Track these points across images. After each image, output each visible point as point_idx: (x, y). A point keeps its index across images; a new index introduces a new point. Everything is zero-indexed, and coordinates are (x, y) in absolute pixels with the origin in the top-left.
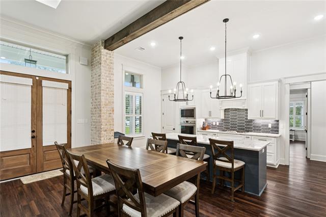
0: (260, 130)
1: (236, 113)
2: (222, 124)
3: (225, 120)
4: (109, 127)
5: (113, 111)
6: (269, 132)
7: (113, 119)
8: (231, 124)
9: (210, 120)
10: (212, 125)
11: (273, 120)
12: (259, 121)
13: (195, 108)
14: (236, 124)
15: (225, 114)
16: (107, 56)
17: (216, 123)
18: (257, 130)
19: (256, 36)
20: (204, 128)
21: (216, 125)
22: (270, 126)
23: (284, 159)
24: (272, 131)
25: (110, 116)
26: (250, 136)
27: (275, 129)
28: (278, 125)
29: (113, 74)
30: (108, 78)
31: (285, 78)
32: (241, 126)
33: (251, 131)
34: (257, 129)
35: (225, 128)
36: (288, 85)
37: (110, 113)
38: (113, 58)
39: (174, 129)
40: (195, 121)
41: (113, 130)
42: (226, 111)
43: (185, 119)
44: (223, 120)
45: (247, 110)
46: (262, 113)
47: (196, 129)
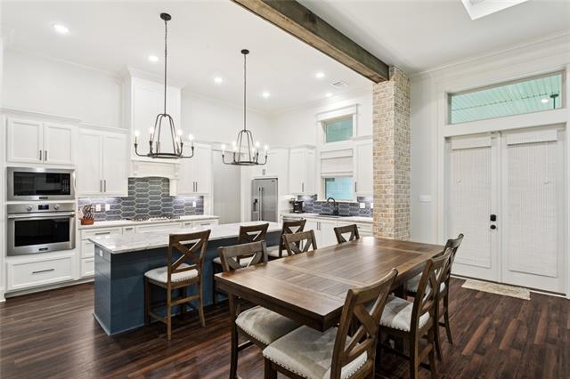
0: (183, 211)
1: (147, 186)
2: (118, 207)
3: (125, 200)
6: (194, 214)
8: (138, 206)
11: (197, 197)
12: (182, 199)
13: (72, 171)
14: (147, 206)
17: (103, 205)
18: (180, 212)
19: (218, 80)
21: (103, 210)
22: (194, 205)
24: (197, 211)
27: (200, 209)
28: (203, 202)
32: (155, 208)
35: (124, 215)
42: (131, 181)
43: (35, 201)
44: (120, 199)
45: (168, 180)
46: (195, 186)
47: (76, 223)
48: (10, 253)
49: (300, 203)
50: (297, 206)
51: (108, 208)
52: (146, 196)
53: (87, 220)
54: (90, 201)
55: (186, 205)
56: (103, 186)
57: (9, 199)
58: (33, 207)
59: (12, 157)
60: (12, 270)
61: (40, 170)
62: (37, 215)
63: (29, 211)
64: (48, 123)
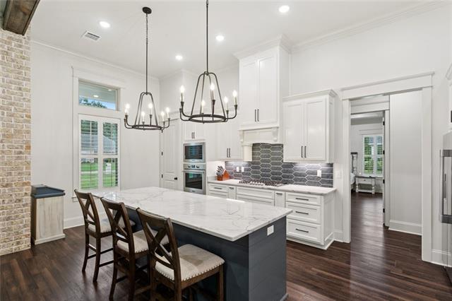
0: (305, 180)
3: (253, 165)
4: (16, 178)
5: (29, 147)
6: (318, 185)
7: (29, 163)
8: (262, 170)
9: (233, 163)
10: (235, 171)
11: (324, 164)
12: (304, 166)
13: (204, 143)
14: (269, 170)
15: (253, 154)
16: (10, 43)
18: (301, 181)
19: (284, 9)
20: (220, 178)
22: (319, 174)
23: (341, 232)
24: (322, 182)
25: (18, 158)
26: (283, 193)
27: (328, 179)
28: (332, 171)
29: (29, 80)
30: (13, 86)
31: (343, 90)
32: (276, 174)
33: (291, 183)
34: (301, 178)
35: (253, 176)
36: (348, 101)
37: (21, 153)
38: (29, 48)
39: (176, 179)
40: (205, 166)
41: (28, 184)
43: (191, 162)
46: (304, 151)
51: (243, 170)
52: (268, 161)
55: (309, 173)
56: (229, 153)
57: (184, 161)
61: (193, 144)
63: (189, 168)
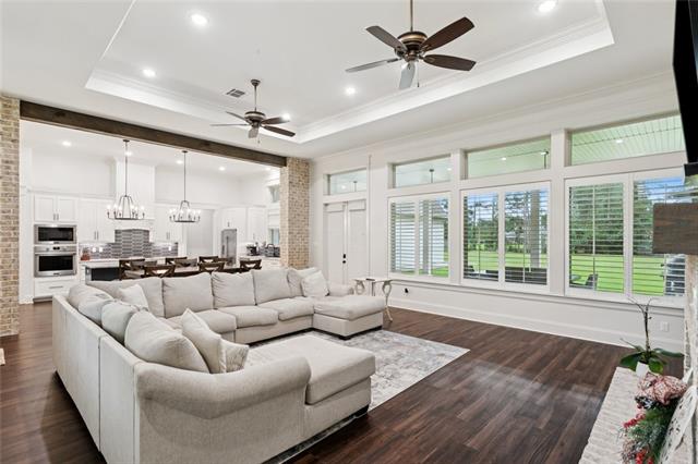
0: (160, 254)
1: (131, 235)
2: (109, 250)
8: (124, 250)
11: (173, 243)
13: (75, 226)
17: (97, 249)
18: (157, 254)
21: (97, 252)
22: (170, 249)
27: (175, 252)
28: (177, 247)
40: (75, 247)
42: (117, 232)
43: (51, 244)
44: (109, 244)
45: (148, 231)
46: (168, 236)
47: (77, 259)
48: (36, 275)
49: (255, 248)
50: (253, 251)
51: (101, 250)
52: (131, 242)
53: (85, 258)
54: (88, 245)
55: (163, 249)
56: (97, 235)
57: (35, 243)
58: (50, 248)
59: (38, 219)
60: (37, 286)
61: (53, 226)
62: (52, 253)
63: (48, 250)
64: (59, 197)
